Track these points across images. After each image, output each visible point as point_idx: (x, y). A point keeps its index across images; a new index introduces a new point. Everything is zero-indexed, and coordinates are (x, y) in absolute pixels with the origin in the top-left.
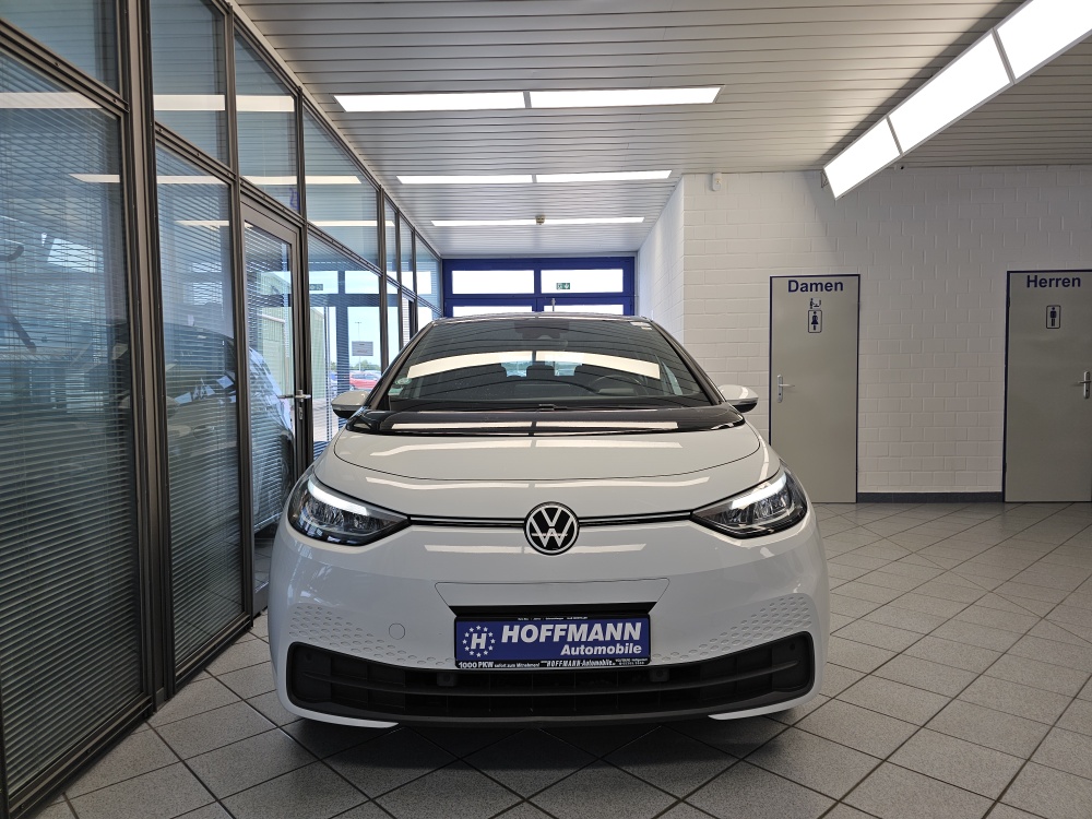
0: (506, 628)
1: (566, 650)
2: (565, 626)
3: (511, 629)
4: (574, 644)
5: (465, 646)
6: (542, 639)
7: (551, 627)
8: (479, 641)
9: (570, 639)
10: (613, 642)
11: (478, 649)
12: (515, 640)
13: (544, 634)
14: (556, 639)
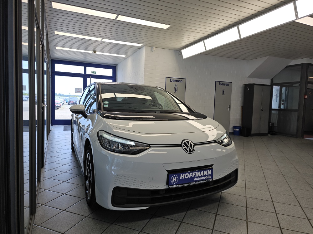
0: (181, 175)
1: (195, 179)
2: (195, 173)
3: (183, 175)
4: (197, 177)
5: (171, 181)
6: (190, 177)
7: (192, 173)
8: (174, 179)
9: (196, 176)
10: (205, 176)
11: (174, 182)
12: (183, 178)
13: (190, 175)
14: (193, 177)
